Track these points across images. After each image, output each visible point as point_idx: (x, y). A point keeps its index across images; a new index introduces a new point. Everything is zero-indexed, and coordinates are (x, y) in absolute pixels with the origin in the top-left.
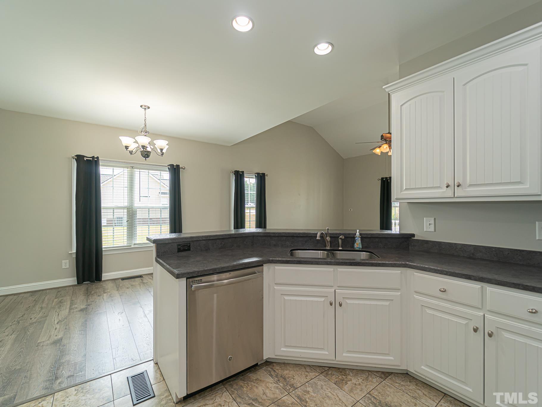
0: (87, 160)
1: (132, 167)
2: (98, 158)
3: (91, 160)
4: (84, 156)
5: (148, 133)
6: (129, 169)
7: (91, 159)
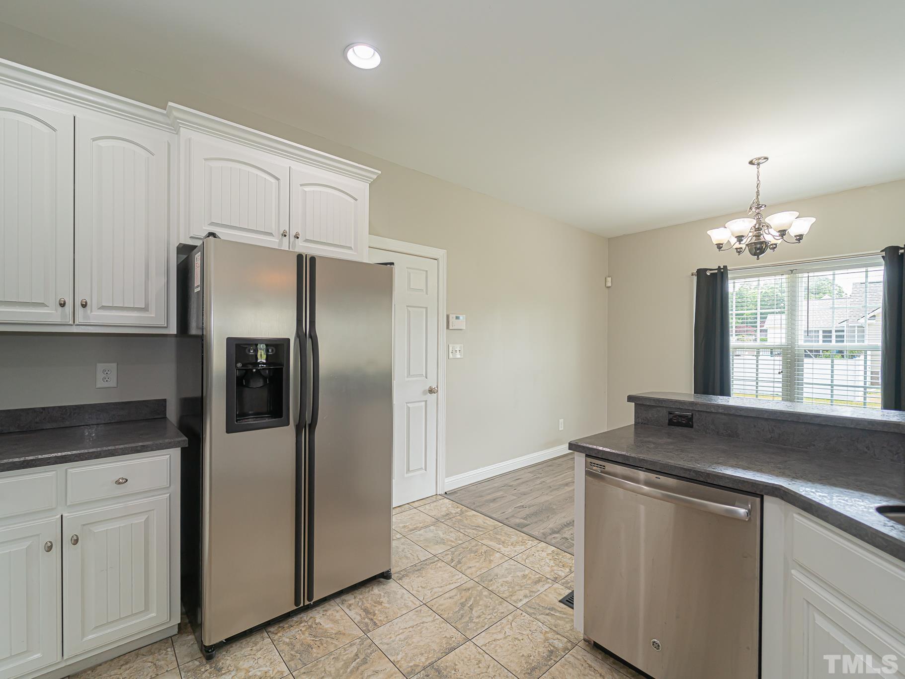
0: (711, 274)
1: (792, 271)
2: (725, 267)
3: (716, 273)
4: (706, 270)
5: (763, 206)
6: (784, 277)
7: (716, 271)
